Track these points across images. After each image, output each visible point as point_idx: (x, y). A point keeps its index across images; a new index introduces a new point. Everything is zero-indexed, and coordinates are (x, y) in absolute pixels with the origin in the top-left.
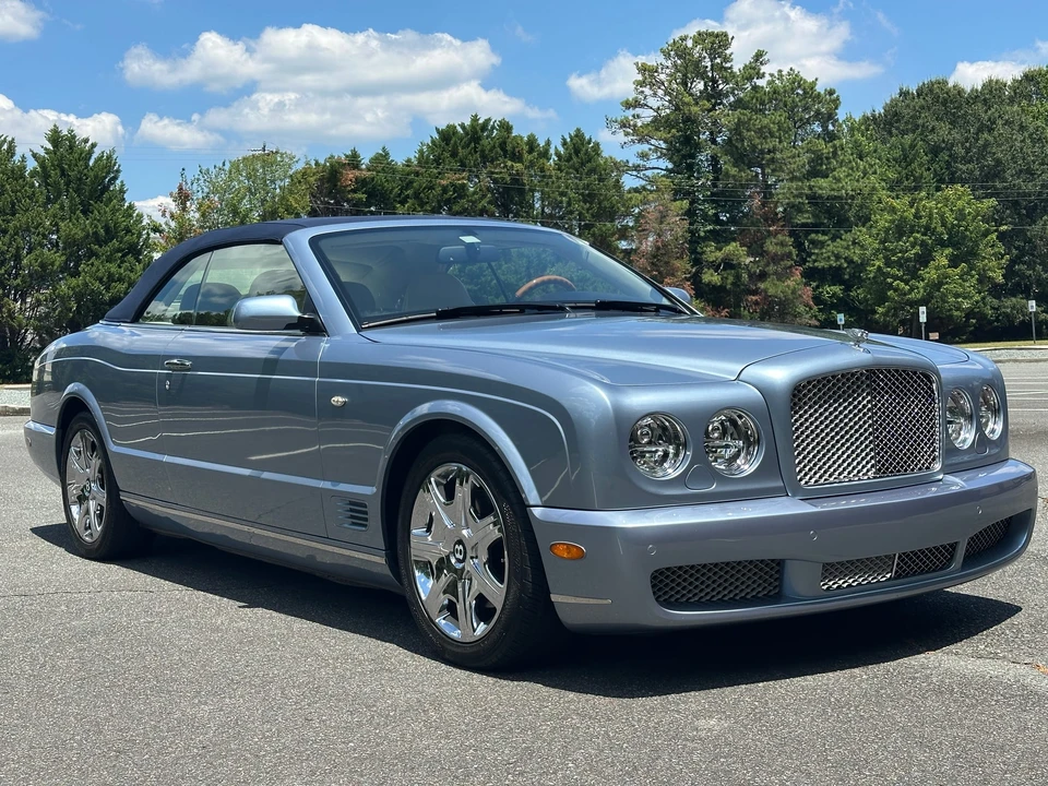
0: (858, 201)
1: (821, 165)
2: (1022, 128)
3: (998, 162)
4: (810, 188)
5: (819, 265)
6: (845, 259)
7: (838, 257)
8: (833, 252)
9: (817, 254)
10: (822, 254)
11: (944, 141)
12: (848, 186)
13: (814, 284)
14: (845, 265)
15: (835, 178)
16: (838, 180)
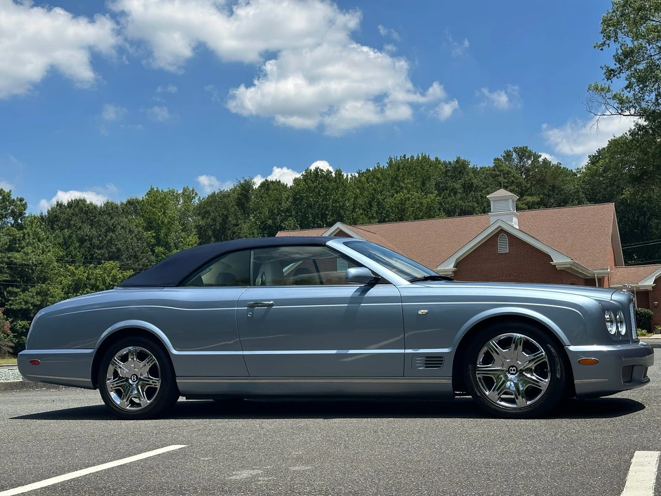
0: (39, 268)
1: (15, 244)
2: (131, 231)
3: (119, 250)
4: (9, 258)
5: (15, 307)
6: (31, 304)
7: (26, 303)
8: (23, 299)
9: (13, 300)
10: (16, 300)
11: (87, 235)
12: (33, 259)
13: (10, 320)
14: (32, 308)
15: (25, 253)
16: (27, 254)
